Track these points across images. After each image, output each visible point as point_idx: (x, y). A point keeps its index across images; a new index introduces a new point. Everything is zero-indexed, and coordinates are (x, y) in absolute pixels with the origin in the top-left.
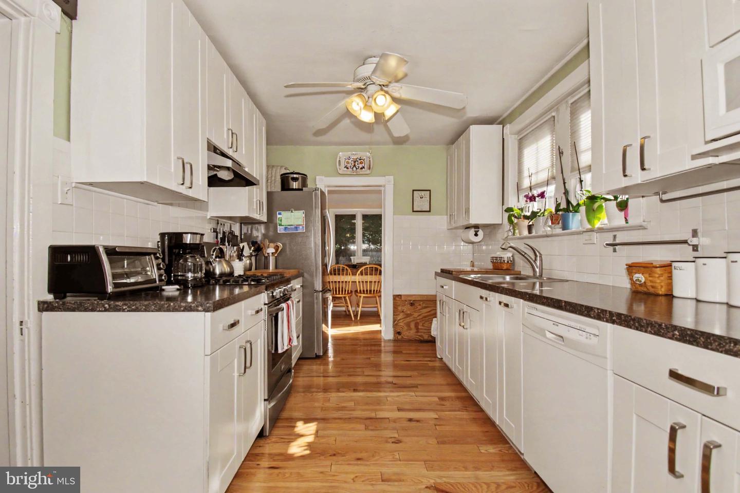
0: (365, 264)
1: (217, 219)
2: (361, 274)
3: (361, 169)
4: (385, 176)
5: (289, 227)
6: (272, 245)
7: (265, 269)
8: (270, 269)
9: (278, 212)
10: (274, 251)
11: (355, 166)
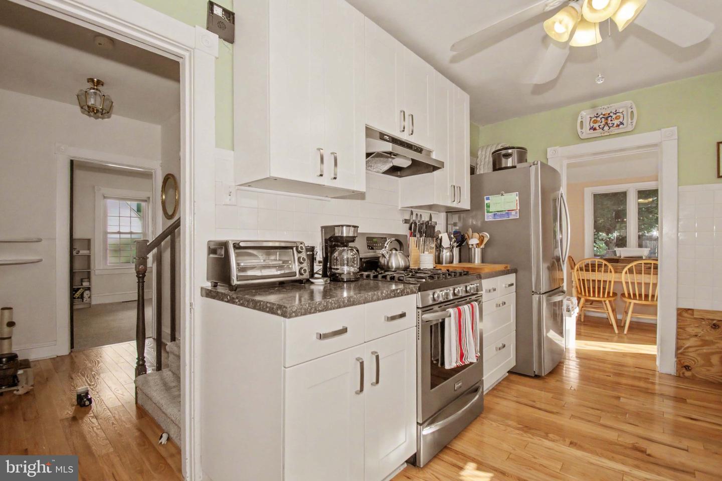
0: (640, 258)
1: (411, 209)
2: (631, 271)
3: (618, 126)
4: (660, 130)
5: (499, 213)
6: (476, 235)
7: (469, 262)
8: (474, 262)
9: (485, 197)
10: (478, 242)
11: (607, 123)
